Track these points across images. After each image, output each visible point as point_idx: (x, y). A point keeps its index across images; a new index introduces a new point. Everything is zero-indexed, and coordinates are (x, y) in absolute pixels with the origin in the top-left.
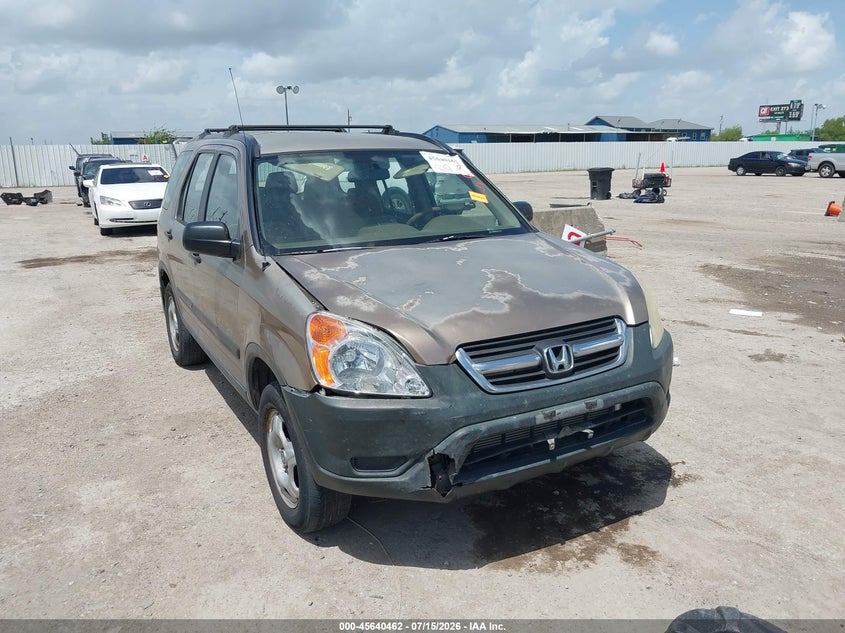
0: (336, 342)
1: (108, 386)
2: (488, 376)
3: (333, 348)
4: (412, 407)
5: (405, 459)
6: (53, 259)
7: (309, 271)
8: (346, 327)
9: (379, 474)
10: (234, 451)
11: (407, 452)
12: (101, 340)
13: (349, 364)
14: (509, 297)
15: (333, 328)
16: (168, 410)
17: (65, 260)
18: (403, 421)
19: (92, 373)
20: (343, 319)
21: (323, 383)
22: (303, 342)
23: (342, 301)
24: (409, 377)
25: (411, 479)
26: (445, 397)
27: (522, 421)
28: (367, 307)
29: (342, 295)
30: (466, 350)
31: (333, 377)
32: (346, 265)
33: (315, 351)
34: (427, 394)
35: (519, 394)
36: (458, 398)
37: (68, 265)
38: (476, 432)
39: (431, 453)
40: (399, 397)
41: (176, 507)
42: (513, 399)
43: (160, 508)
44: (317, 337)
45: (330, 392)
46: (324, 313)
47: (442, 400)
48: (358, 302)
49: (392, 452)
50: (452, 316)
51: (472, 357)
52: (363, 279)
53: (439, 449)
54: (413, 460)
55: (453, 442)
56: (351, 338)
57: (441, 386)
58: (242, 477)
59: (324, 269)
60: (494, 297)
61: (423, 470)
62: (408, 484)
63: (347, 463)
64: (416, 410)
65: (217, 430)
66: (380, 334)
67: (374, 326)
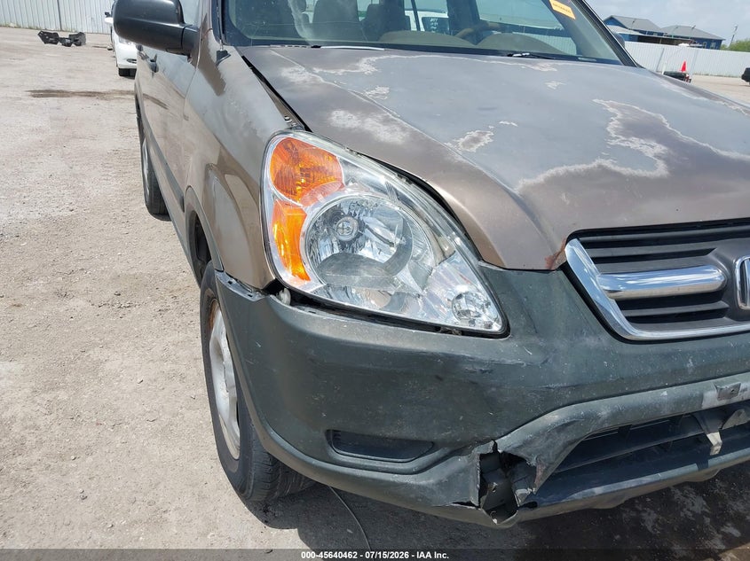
0: (320, 197)
1: (59, 228)
2: (624, 304)
3: (313, 211)
4: (462, 353)
5: (433, 446)
6: (63, 92)
7: (290, 69)
8: (343, 170)
9: (377, 464)
10: (182, 336)
11: (437, 436)
12: (75, 175)
13: (342, 244)
14: (660, 148)
15: (318, 169)
16: (119, 268)
17: (74, 94)
18: (440, 379)
19: (50, 210)
20: (340, 153)
21: (287, 277)
22: (257, 191)
23: (342, 118)
24: (462, 289)
25: (440, 483)
26: (534, 339)
27: (678, 402)
28: (389, 135)
29: (343, 108)
30: (586, 245)
31: (308, 268)
32: (357, 68)
33: (277, 213)
34: (496, 328)
35: (679, 347)
36: (561, 344)
37: (75, 99)
38: (590, 417)
39: (488, 448)
40: (436, 328)
41: (75, 418)
42: (667, 356)
43: (53, 416)
44: (284, 183)
45: (300, 299)
46: (302, 136)
47: (530, 347)
48: (372, 125)
49: (409, 432)
50: (561, 170)
51: (596, 260)
52: (385, 90)
53: (506, 443)
54: (447, 450)
55: (538, 434)
56: (350, 193)
57: (529, 316)
58: (183, 378)
59: (317, 70)
60: (632, 146)
61: (465, 470)
62: (432, 492)
63: (320, 435)
64: (471, 361)
65: (170, 303)
66: (410, 191)
67: (401, 174)
